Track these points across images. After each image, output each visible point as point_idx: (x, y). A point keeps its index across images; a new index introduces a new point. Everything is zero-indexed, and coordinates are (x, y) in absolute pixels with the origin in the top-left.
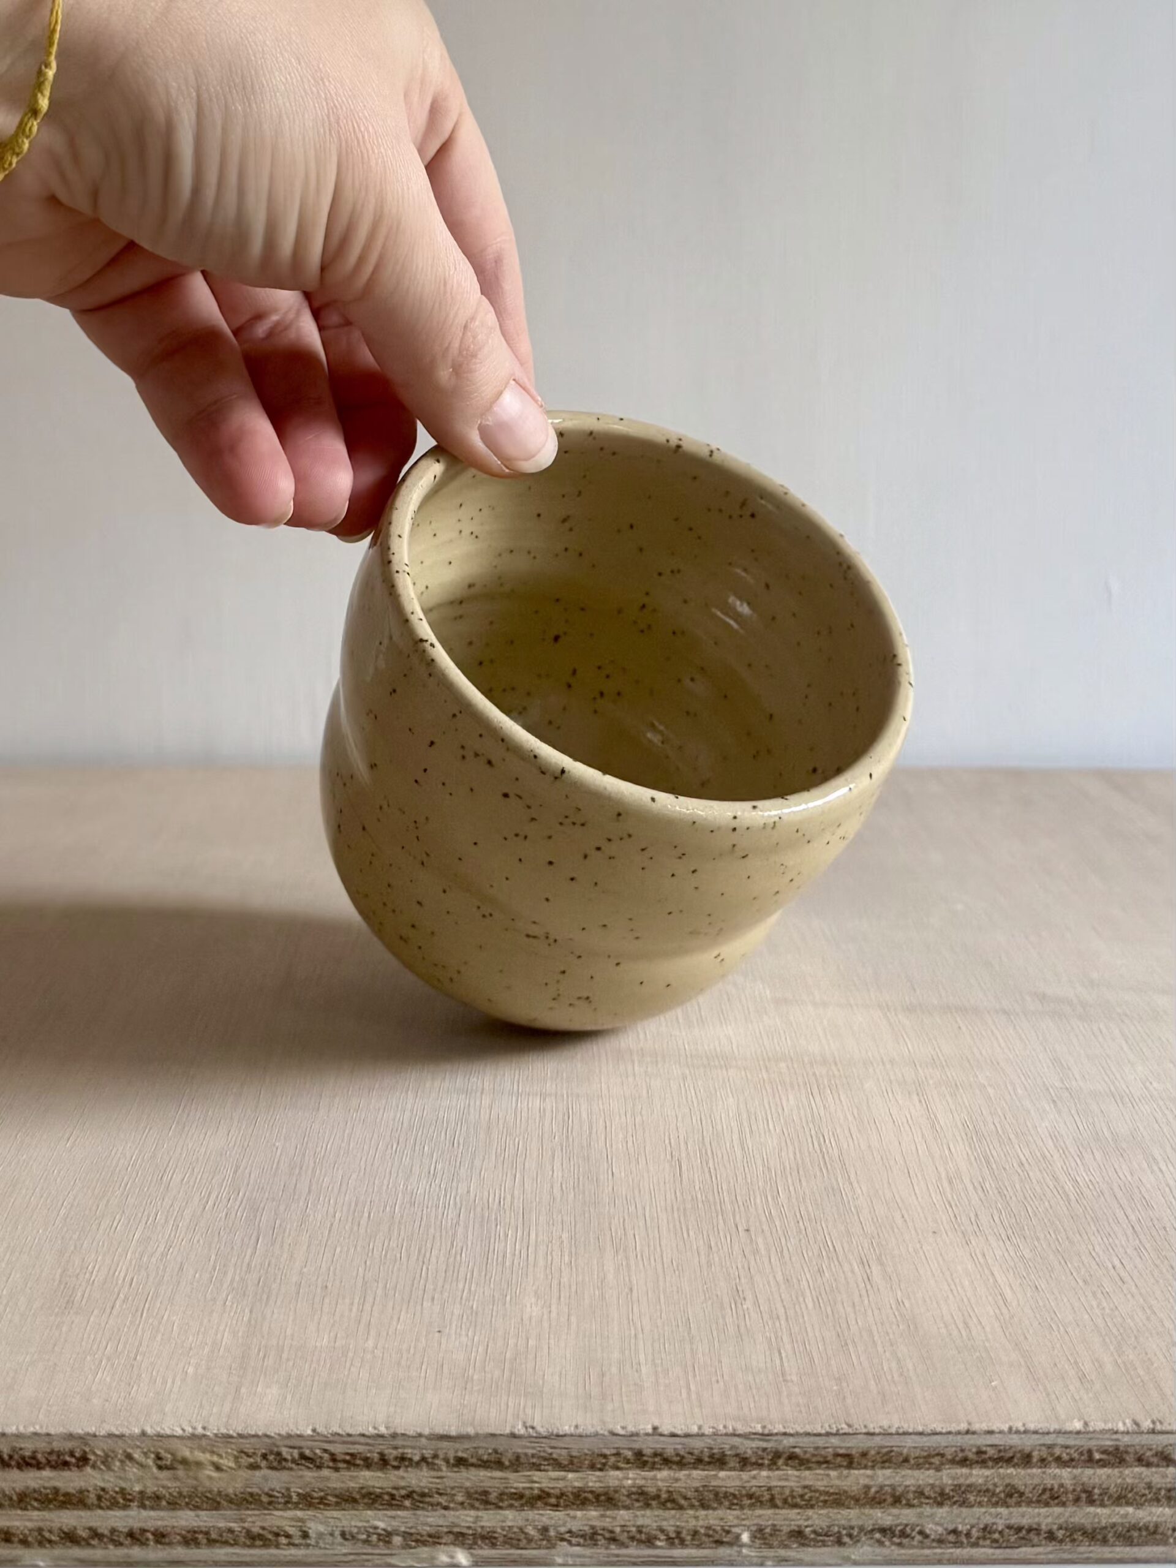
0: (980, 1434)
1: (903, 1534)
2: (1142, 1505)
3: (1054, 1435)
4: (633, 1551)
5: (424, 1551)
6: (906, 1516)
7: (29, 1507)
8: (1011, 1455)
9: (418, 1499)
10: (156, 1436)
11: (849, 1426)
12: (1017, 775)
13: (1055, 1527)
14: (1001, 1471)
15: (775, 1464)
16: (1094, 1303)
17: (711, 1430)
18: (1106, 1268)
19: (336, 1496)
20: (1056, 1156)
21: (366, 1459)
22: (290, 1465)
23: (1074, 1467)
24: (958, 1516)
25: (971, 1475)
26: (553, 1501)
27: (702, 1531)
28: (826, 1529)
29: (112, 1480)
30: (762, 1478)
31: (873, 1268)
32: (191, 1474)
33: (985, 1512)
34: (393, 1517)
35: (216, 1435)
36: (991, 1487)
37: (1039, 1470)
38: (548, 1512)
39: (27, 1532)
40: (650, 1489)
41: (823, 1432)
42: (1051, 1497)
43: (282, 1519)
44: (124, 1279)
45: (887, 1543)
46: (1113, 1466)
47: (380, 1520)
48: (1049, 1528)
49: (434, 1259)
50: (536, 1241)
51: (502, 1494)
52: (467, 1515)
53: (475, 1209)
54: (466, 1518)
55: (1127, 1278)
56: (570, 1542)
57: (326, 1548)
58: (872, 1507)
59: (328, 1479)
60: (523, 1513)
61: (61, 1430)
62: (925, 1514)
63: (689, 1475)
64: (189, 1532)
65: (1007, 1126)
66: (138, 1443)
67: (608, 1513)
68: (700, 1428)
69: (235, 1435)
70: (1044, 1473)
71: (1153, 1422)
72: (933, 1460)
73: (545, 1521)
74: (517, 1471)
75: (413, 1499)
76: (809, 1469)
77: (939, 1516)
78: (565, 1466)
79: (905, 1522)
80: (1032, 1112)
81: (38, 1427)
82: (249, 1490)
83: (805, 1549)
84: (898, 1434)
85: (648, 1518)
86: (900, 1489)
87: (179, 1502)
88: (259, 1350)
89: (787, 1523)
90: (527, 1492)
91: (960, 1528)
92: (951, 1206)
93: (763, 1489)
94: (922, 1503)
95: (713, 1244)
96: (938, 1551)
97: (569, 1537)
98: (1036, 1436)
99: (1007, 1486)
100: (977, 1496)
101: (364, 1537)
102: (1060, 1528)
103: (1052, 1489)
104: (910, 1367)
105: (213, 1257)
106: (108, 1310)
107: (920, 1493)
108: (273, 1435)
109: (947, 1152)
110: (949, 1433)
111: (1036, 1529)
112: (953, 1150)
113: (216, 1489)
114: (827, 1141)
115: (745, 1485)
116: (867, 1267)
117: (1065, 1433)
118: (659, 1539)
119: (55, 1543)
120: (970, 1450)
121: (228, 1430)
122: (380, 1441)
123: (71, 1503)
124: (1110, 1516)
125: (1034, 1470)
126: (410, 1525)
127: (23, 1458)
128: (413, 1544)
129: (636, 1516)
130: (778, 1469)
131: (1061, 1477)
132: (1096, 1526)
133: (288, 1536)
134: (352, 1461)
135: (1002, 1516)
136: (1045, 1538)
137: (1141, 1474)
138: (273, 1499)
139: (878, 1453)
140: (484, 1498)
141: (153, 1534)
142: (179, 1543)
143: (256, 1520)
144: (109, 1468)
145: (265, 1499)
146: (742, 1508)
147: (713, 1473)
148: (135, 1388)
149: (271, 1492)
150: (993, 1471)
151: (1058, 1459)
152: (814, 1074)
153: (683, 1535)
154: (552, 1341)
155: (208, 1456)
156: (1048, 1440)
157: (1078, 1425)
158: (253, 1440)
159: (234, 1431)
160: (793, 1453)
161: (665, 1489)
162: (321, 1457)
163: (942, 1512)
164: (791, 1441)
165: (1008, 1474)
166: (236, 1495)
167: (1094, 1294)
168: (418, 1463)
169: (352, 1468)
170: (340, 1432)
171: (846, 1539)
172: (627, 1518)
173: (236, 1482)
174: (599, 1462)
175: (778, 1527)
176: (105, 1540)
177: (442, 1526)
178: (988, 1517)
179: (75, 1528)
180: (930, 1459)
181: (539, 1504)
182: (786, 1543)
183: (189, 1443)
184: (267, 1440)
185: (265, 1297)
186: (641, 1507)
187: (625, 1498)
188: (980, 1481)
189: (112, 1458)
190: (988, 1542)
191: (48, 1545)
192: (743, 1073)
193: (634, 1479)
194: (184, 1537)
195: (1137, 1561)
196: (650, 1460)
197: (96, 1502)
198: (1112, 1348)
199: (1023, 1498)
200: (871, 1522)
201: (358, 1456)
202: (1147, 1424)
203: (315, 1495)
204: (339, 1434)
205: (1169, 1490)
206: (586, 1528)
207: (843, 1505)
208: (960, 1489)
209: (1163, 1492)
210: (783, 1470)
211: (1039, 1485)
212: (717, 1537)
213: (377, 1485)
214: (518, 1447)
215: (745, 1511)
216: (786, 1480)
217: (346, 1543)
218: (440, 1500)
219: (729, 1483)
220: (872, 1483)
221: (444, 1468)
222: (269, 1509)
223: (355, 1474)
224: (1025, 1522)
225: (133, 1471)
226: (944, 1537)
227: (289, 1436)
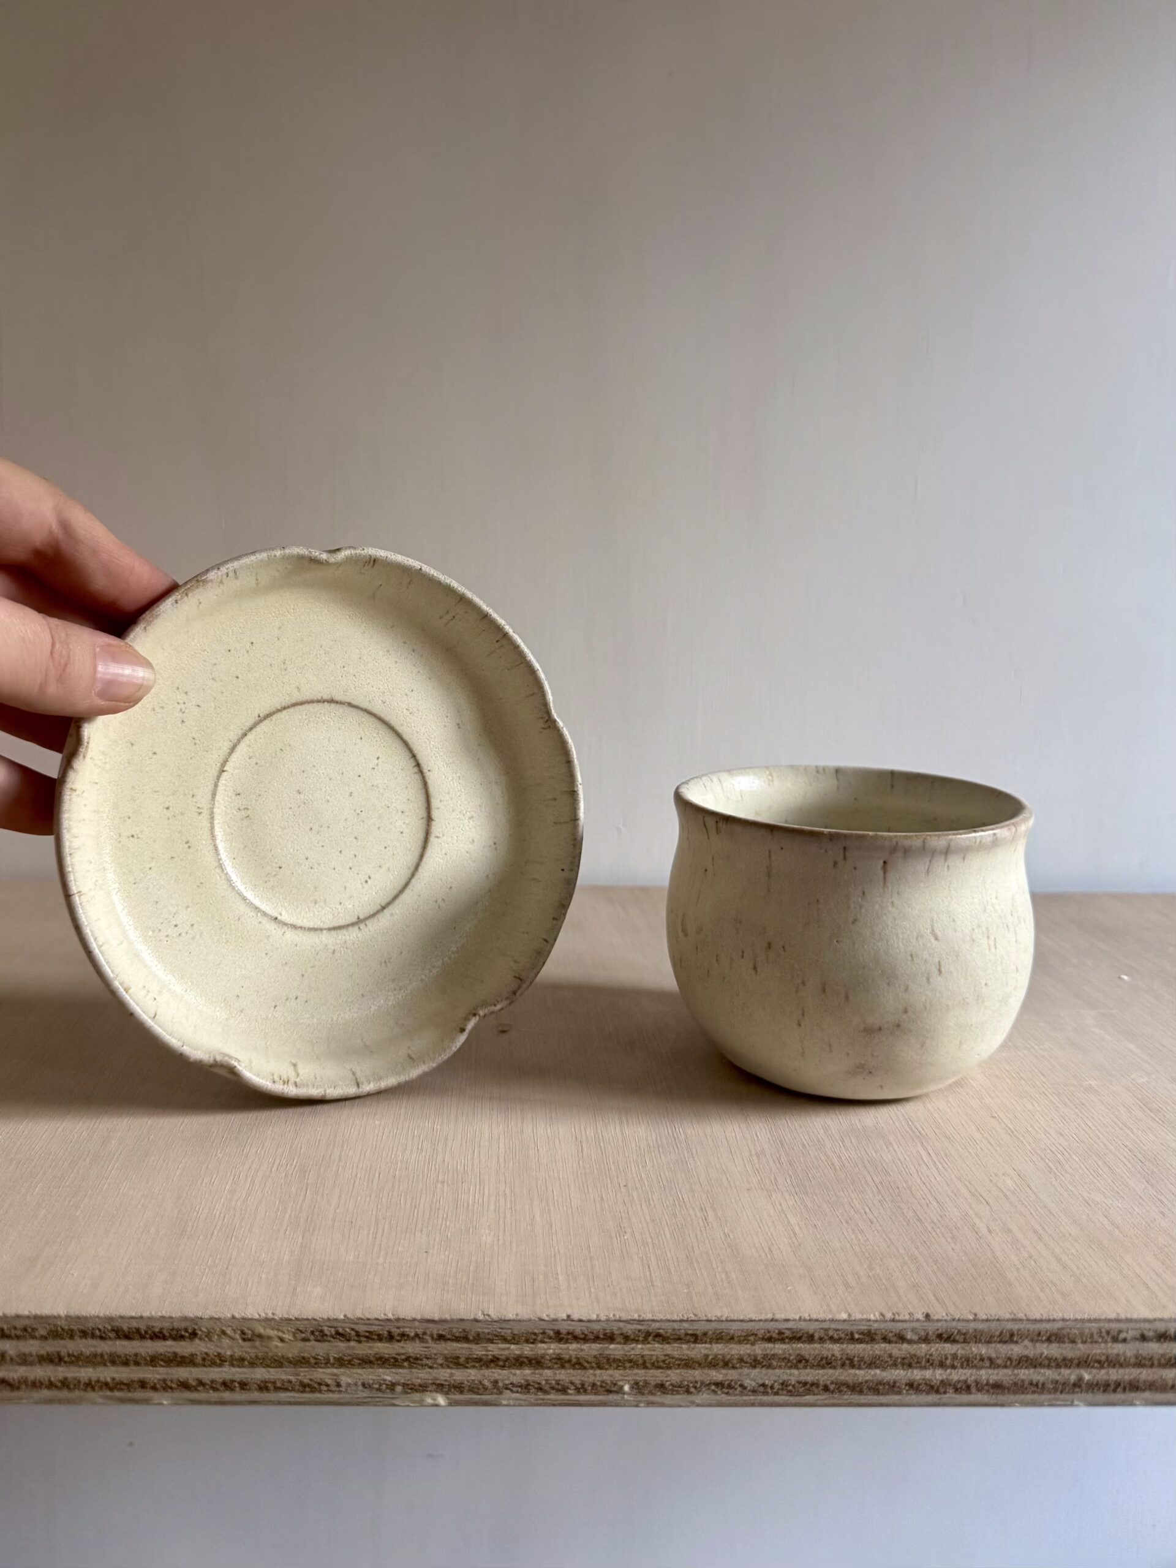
2: (885, 1368)
4: (552, 1396)
5: (416, 1396)
6: (731, 1375)
9: (413, 1361)
11: (696, 1315)
13: (829, 1382)
16: (853, 1237)
19: (359, 1359)
21: (379, 1335)
22: (329, 1338)
23: (842, 1343)
24: (766, 1374)
26: (501, 1363)
27: (599, 1384)
29: (212, 1347)
30: (638, 1349)
31: (709, 1213)
32: (264, 1344)
34: (397, 1374)
35: (281, 1319)
36: (788, 1356)
37: (819, 1346)
39: (156, 1381)
40: (564, 1356)
41: (678, 1319)
42: (827, 1363)
43: (323, 1374)
44: (220, 1216)
45: (719, 1392)
46: (867, 1343)
47: (388, 1375)
49: (422, 1206)
50: (489, 1194)
51: (467, 1359)
52: (445, 1372)
54: (444, 1374)
55: (875, 1220)
56: (512, 1391)
57: (352, 1394)
59: (353, 1348)
60: (482, 1371)
61: (179, 1314)
63: (590, 1347)
64: (262, 1382)
66: (230, 1324)
67: (537, 1371)
68: (598, 1316)
70: (822, 1347)
71: (894, 1314)
72: (750, 1338)
73: (496, 1376)
74: (477, 1344)
75: (410, 1361)
76: (668, 1343)
77: (753, 1374)
79: (731, 1378)
81: (164, 1312)
82: (302, 1354)
83: (665, 1396)
84: (727, 1321)
85: (564, 1375)
86: (728, 1357)
88: (308, 1264)
89: (653, 1379)
90: (484, 1357)
91: (767, 1382)
96: (752, 1398)
97: (510, 1387)
98: (817, 1323)
99: (798, 1355)
101: (377, 1386)
102: (832, 1383)
103: (827, 1358)
104: (734, 1276)
105: (277, 1202)
106: (209, 1236)
107: (741, 1360)
110: (760, 1320)
111: (816, 1384)
113: (280, 1354)
117: (836, 1321)
119: (175, 1389)
120: (774, 1332)
123: (184, 1363)
124: (864, 1376)
125: (816, 1345)
126: (407, 1378)
127: (154, 1332)
128: (409, 1391)
129: (556, 1374)
130: (649, 1343)
132: (856, 1382)
133: (327, 1385)
134: (370, 1336)
135: (794, 1375)
136: (823, 1390)
137: (885, 1348)
142: (256, 1389)
143: (306, 1375)
144: (210, 1340)
145: (313, 1361)
146: (625, 1368)
147: (606, 1345)
148: (228, 1287)
150: (788, 1346)
151: (831, 1338)
153: (586, 1386)
155: (276, 1332)
156: (826, 1325)
157: (844, 1316)
158: (306, 1322)
162: (350, 1334)
166: (293, 1358)
167: (853, 1230)
168: (413, 1339)
170: (363, 1317)
171: (692, 1390)
173: (294, 1350)
174: (531, 1338)
176: (207, 1387)
177: (428, 1379)
178: (785, 1376)
180: (748, 1337)
181: (492, 1365)
183: (263, 1324)
184: (314, 1322)
185: (311, 1229)
188: (780, 1352)
190: (785, 1392)
191: (170, 1390)
193: (554, 1349)
194: (258, 1385)
195: (881, 1405)
196: (565, 1337)
197: (201, 1362)
198: (865, 1266)
202: (889, 1316)
203: (345, 1358)
204: (362, 1319)
205: (904, 1359)
206: (522, 1381)
209: (899, 1360)
211: (819, 1355)
212: (608, 1387)
213: (386, 1352)
215: (627, 1371)
216: (654, 1350)
217: (365, 1390)
219: (617, 1353)
220: (710, 1353)
221: (430, 1341)
223: (371, 1345)
224: (809, 1379)
225: (226, 1342)
226: (756, 1389)
227: (329, 1319)
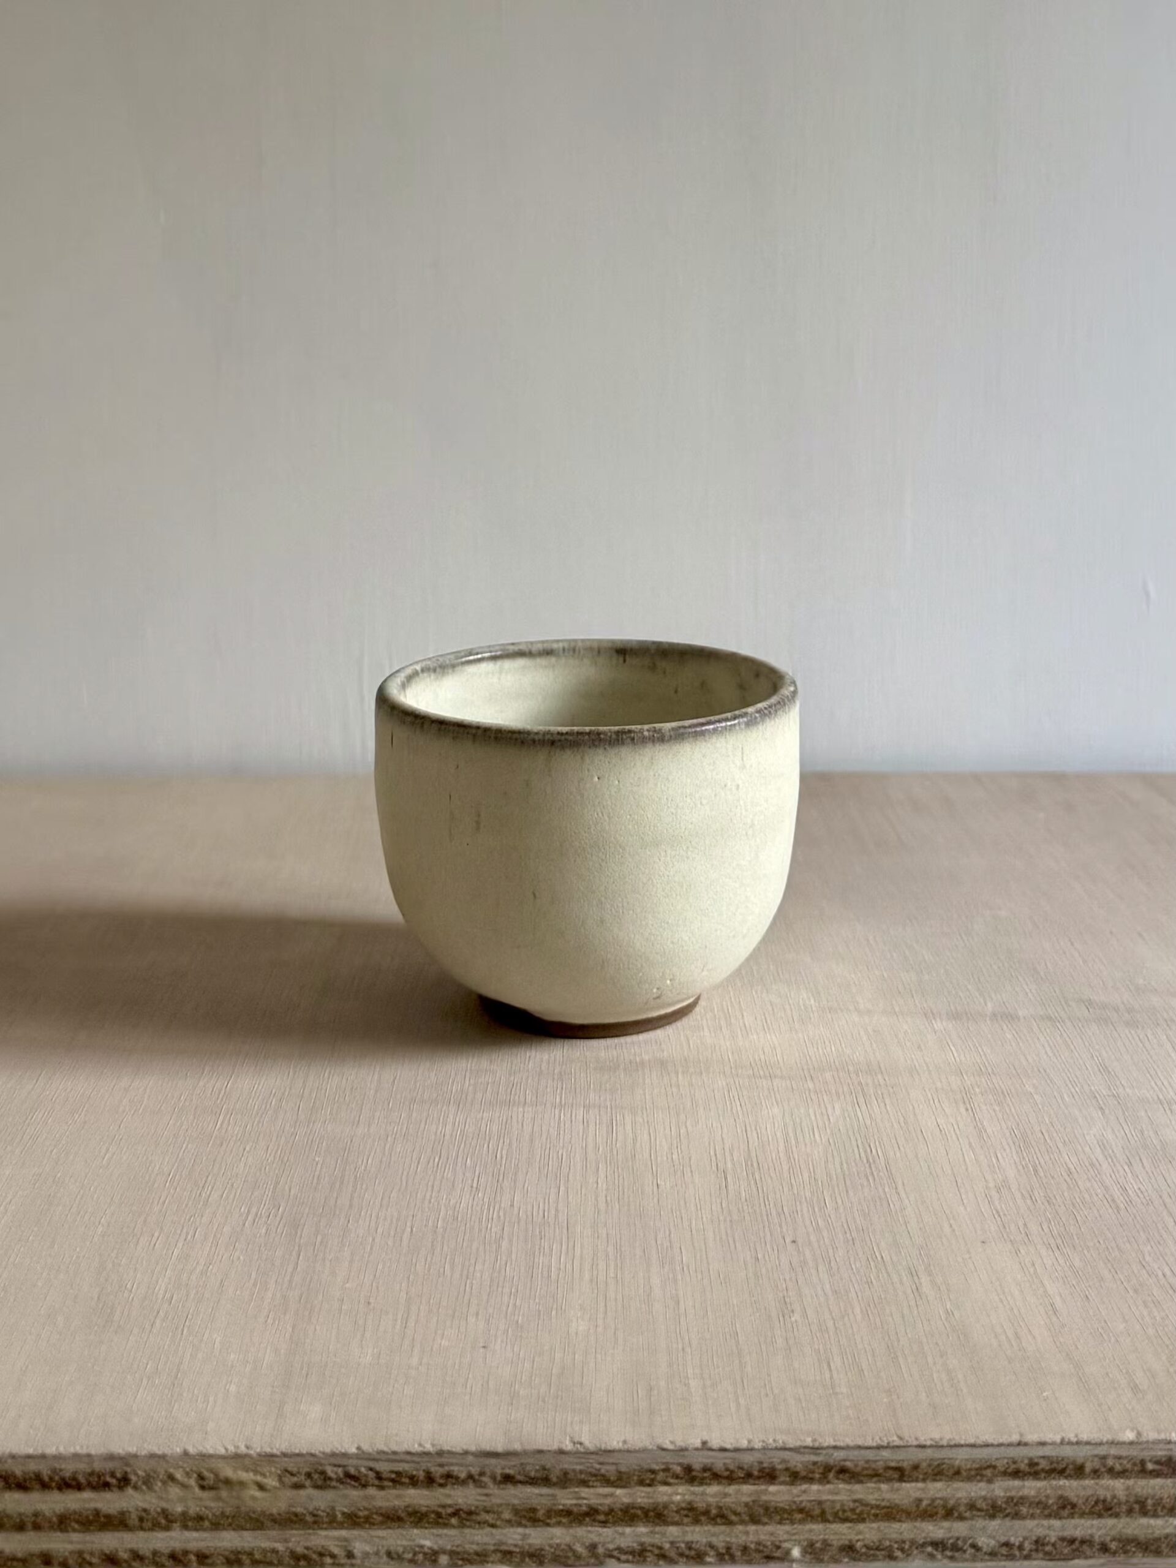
0: (1032, 1445)
1: (955, 1548)
3: (1106, 1446)
7: (70, 1529)
8: (1064, 1466)
10: (198, 1455)
12: (1058, 779)
14: (1054, 1482)
15: (826, 1477)
17: (761, 1443)
18: (1157, 1276)
20: (1105, 1165)
25: (1024, 1486)
28: (877, 1544)
33: (1038, 1525)
38: (597, 1529)
48: (1102, 1539)
53: (519, 1223)
58: (923, 1520)
62: (977, 1526)
65: (1055, 1135)
69: (278, 1453)
78: (613, 1482)
80: (1080, 1120)
87: (222, 1522)
92: (999, 1216)
93: (813, 1503)
94: (974, 1516)
95: (760, 1256)
100: (1030, 1506)
108: (317, 1452)
109: (994, 1160)
112: (1001, 1160)
114: (874, 1151)
115: (796, 1499)
116: (916, 1278)
118: (709, 1555)
121: (272, 1449)
122: (426, 1459)
131: (1114, 1489)
138: (316, 1518)
139: (930, 1465)
140: (532, 1515)
141: (194, 1555)
149: (315, 1512)
152: (860, 1084)
154: (599, 1356)
159: (277, 1449)
160: (844, 1466)
161: (714, 1504)
163: (995, 1524)
164: (839, 1455)
165: (1060, 1486)
169: (398, 1486)
172: (676, 1534)
175: (829, 1542)
179: (117, 1551)
182: (837, 1557)
186: (692, 1523)
187: (675, 1514)
189: (154, 1478)
192: (788, 1082)
199: (1077, 1510)
200: (923, 1535)
201: (404, 1475)
207: (894, 1519)
208: (1012, 1500)
210: (833, 1484)
214: (569, 1464)
218: (487, 1518)
222: (314, 1529)
